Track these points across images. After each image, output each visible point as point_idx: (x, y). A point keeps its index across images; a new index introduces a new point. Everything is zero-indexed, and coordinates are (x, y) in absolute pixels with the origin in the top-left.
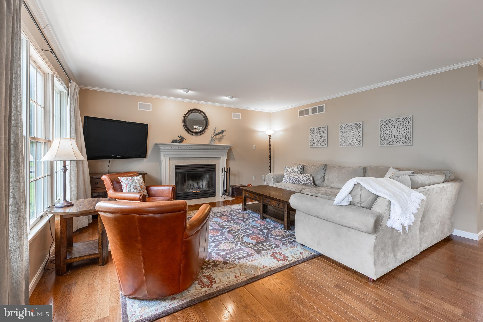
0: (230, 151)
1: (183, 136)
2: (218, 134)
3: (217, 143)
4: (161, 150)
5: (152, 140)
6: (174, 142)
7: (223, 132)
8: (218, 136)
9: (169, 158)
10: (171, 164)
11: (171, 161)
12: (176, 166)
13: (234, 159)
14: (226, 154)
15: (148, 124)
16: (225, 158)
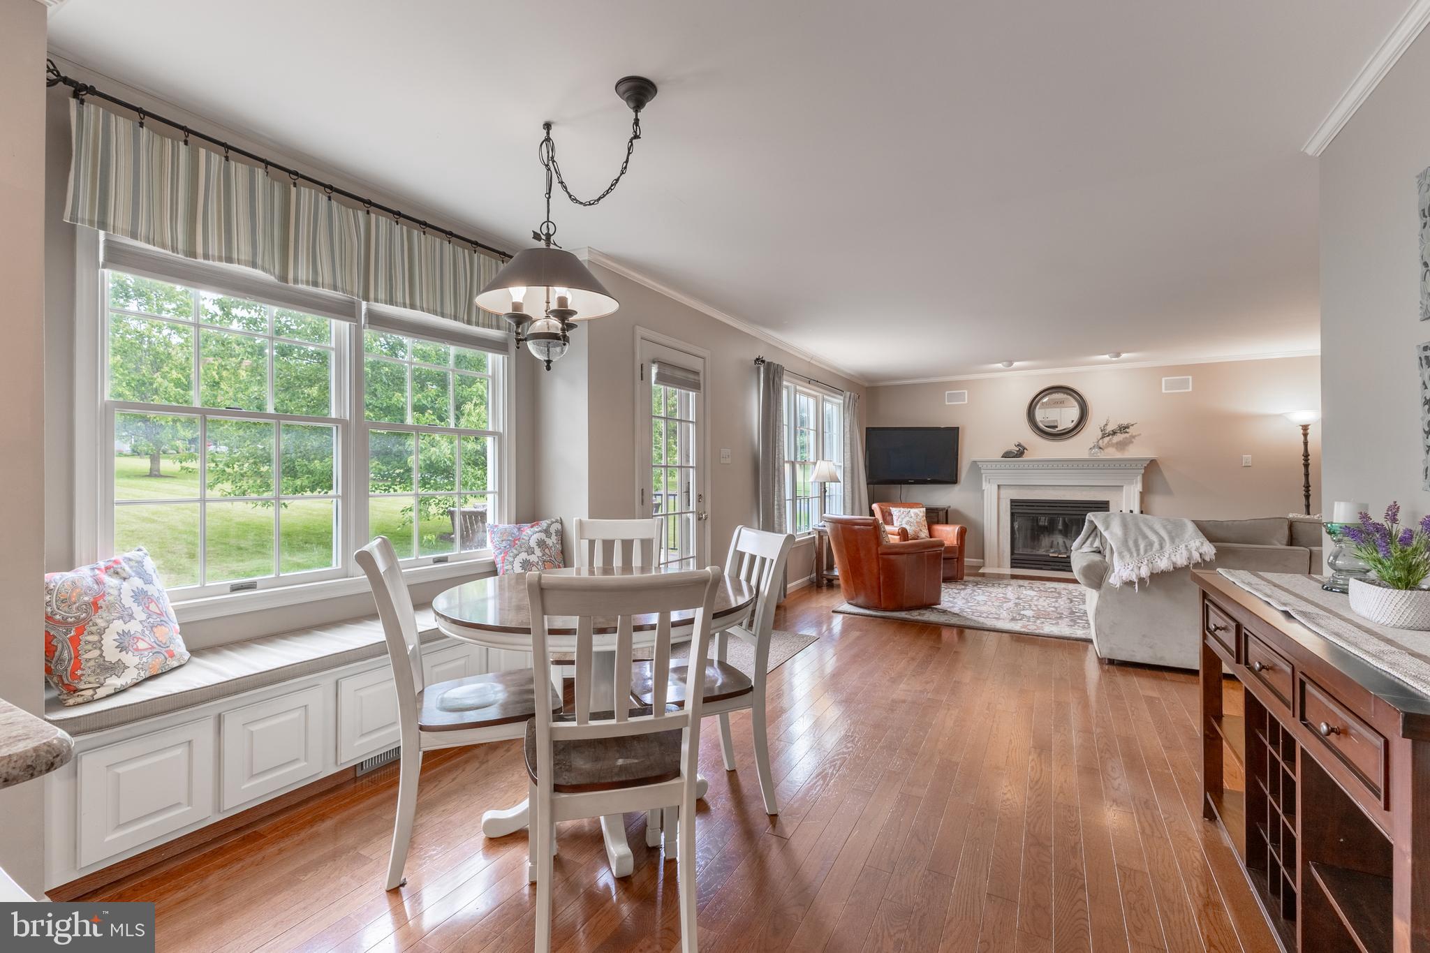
0: (1151, 470)
1: (1023, 444)
2: (1114, 433)
3: (1112, 454)
4: (982, 471)
5: (970, 452)
6: (1007, 455)
7: (1123, 429)
8: (1116, 439)
9: (999, 486)
10: (1001, 496)
11: (1003, 491)
12: (1012, 501)
13: (1168, 492)
14: (1139, 478)
15: (958, 428)
16: (1138, 487)
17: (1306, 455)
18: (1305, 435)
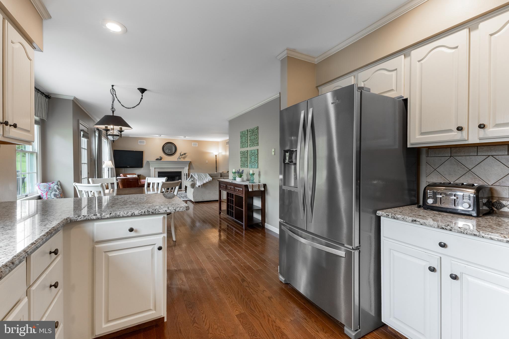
0: (190, 164)
1: (161, 157)
2: (183, 155)
3: (182, 160)
4: (150, 164)
5: (146, 158)
6: (157, 159)
7: (185, 154)
8: (183, 156)
9: (155, 168)
10: (155, 171)
11: (156, 169)
12: (158, 172)
13: (193, 169)
14: (188, 166)
15: (143, 151)
16: (188, 168)
17: (216, 161)
18: (216, 157)
